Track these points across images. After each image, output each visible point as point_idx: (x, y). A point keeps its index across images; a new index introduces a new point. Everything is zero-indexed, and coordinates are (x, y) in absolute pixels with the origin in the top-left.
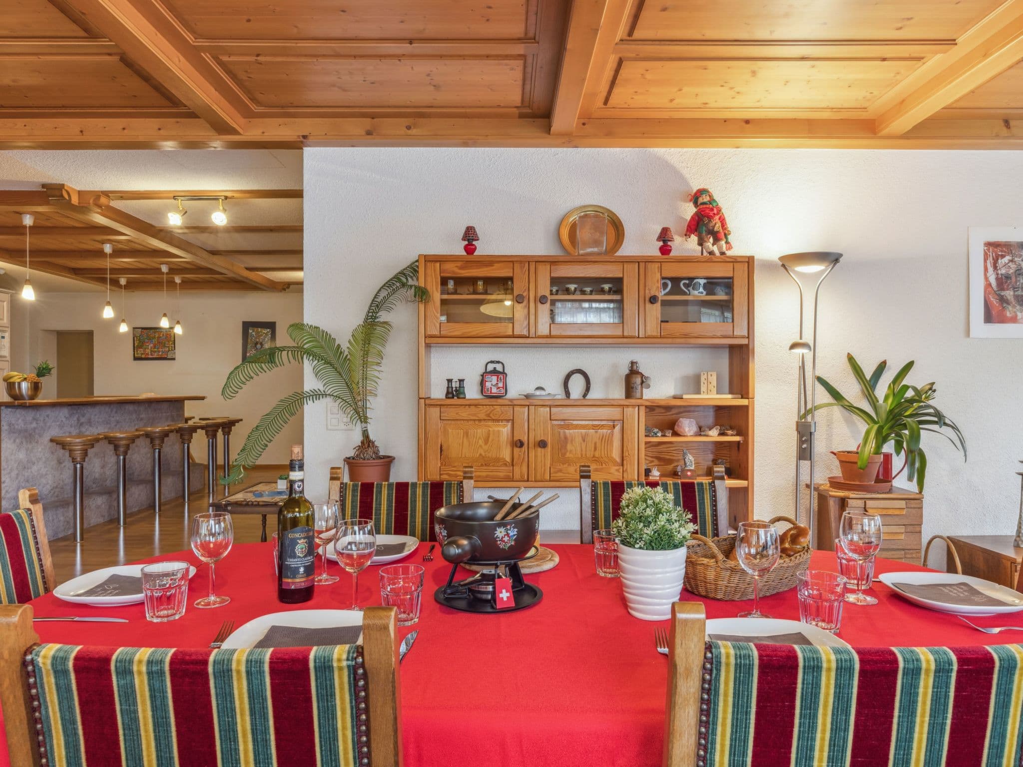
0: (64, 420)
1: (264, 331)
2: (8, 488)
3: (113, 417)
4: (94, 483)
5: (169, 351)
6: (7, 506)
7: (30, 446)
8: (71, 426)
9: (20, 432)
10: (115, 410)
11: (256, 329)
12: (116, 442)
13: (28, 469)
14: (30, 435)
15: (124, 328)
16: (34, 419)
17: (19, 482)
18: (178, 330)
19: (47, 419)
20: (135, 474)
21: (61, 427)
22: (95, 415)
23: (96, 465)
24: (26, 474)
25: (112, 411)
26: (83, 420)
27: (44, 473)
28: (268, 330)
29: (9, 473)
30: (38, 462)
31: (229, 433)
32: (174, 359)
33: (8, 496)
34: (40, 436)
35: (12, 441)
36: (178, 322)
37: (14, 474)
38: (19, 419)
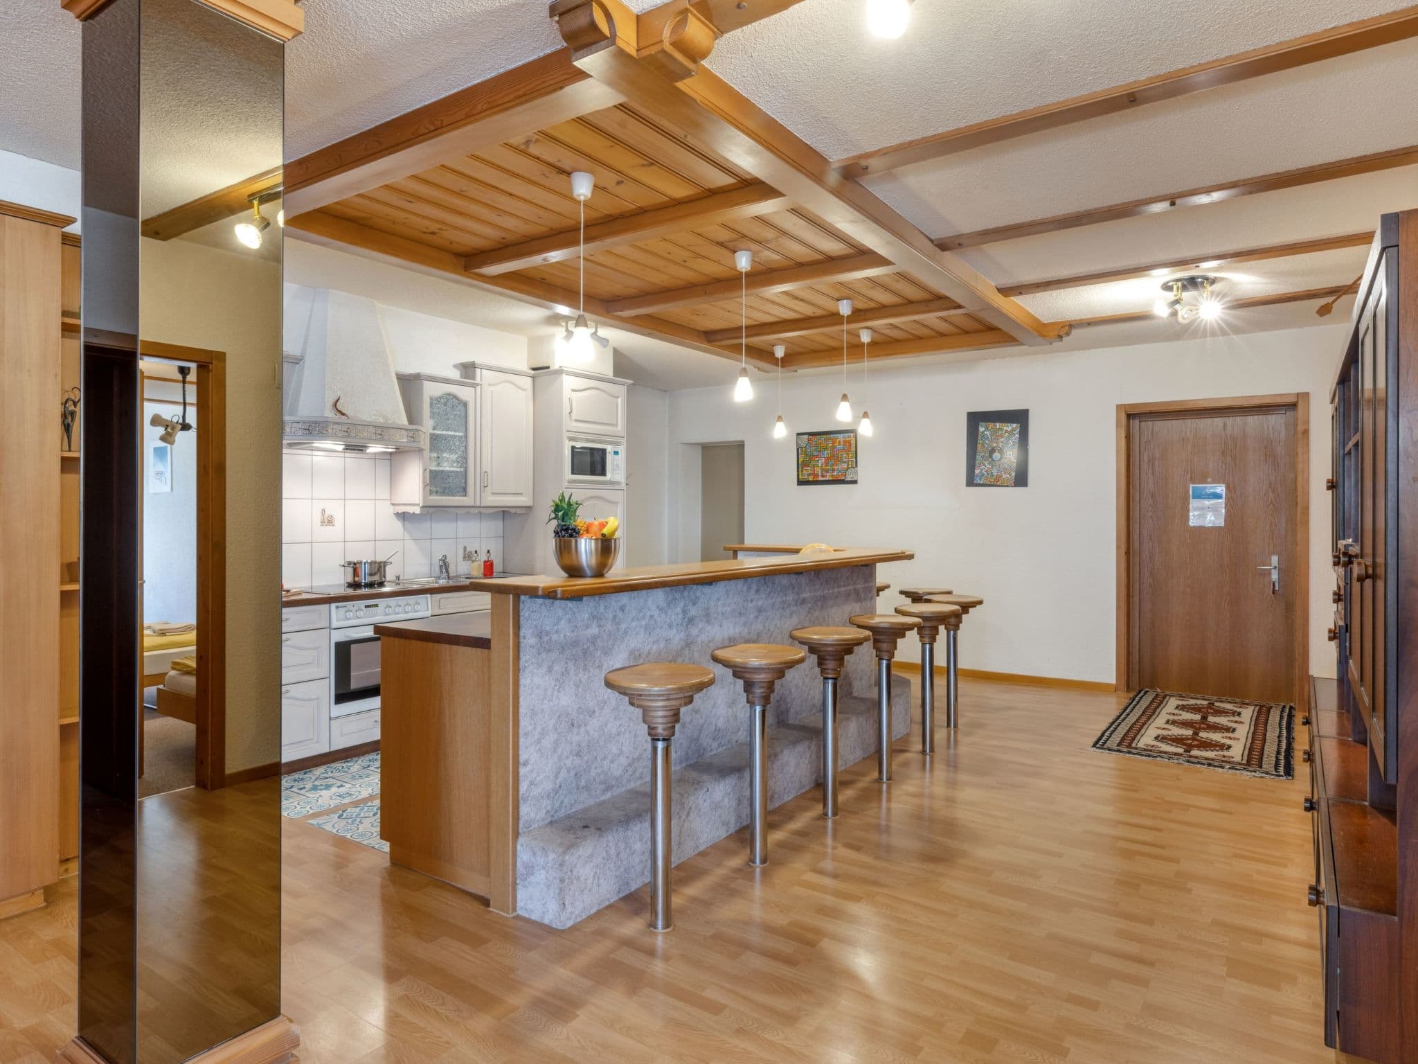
0: (656, 613)
1: (1005, 428)
2: (534, 775)
3: (752, 601)
4: (714, 739)
5: (848, 468)
6: (532, 815)
7: (583, 677)
8: (670, 626)
9: (563, 649)
10: (754, 587)
11: (991, 425)
12: (748, 675)
13: (579, 726)
14: (585, 652)
15: (780, 431)
16: (595, 617)
17: (560, 758)
18: (866, 429)
19: (620, 614)
20: (792, 711)
21: (649, 629)
22: (719, 599)
23: (719, 701)
24: (576, 739)
25: (749, 588)
26: (693, 611)
27: (614, 731)
28: (1014, 425)
29: (539, 741)
30: (602, 709)
31: (957, 627)
32: (855, 482)
33: (536, 791)
34: (605, 654)
35: (545, 668)
36: (866, 415)
37: (547, 742)
38: (559, 619)
